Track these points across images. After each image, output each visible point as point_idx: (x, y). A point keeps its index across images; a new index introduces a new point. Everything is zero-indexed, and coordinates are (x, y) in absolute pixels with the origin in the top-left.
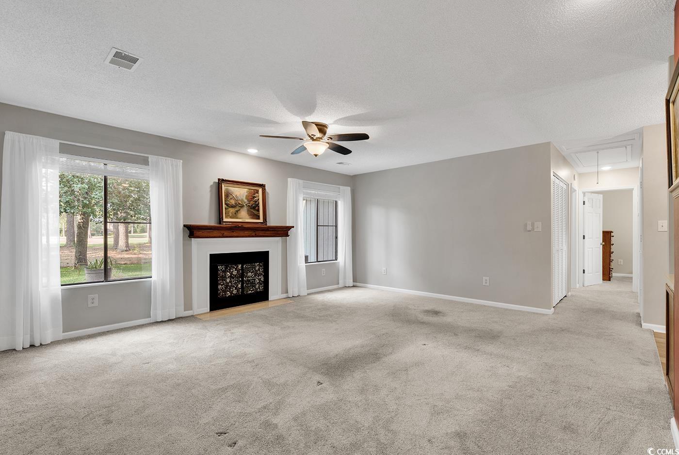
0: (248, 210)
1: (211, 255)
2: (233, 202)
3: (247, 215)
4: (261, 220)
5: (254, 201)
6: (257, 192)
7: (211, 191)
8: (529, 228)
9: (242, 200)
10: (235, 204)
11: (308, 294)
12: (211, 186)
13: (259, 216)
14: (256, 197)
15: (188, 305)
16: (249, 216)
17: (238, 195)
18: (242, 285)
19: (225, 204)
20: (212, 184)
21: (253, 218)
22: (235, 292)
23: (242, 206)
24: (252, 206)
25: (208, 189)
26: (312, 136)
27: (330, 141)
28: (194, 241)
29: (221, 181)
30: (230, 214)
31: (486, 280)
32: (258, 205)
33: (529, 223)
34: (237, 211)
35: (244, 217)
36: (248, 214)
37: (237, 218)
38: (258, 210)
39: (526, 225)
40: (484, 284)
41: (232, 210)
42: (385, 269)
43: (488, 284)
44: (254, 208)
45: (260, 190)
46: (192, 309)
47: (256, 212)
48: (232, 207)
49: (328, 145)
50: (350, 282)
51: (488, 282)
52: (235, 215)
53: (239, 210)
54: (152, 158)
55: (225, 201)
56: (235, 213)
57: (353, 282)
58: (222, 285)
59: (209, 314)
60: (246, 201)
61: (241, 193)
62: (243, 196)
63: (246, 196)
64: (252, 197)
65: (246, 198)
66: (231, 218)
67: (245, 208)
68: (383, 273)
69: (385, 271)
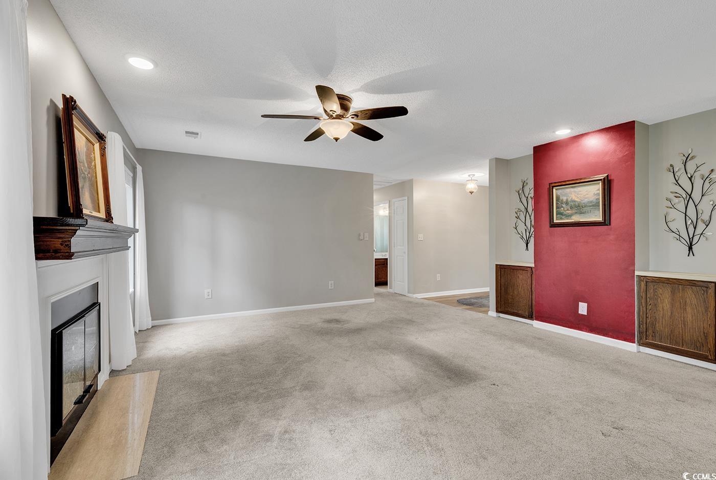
1: (53, 305)
4: (103, 215)
5: (92, 170)
6: (93, 148)
7: (48, 123)
8: (362, 237)
9: (83, 164)
12: (48, 109)
13: (98, 204)
14: (93, 161)
16: (92, 202)
21: (95, 209)
23: (85, 179)
24: (91, 179)
26: (331, 113)
27: (354, 121)
31: (331, 284)
32: (95, 180)
33: (362, 234)
38: (97, 192)
39: (359, 235)
40: (330, 288)
42: (210, 290)
43: (332, 288)
45: (97, 147)
47: (95, 196)
49: (352, 127)
51: (333, 285)
53: (83, 187)
57: (152, 319)
61: (81, 145)
64: (90, 159)
68: (206, 297)
69: (210, 294)
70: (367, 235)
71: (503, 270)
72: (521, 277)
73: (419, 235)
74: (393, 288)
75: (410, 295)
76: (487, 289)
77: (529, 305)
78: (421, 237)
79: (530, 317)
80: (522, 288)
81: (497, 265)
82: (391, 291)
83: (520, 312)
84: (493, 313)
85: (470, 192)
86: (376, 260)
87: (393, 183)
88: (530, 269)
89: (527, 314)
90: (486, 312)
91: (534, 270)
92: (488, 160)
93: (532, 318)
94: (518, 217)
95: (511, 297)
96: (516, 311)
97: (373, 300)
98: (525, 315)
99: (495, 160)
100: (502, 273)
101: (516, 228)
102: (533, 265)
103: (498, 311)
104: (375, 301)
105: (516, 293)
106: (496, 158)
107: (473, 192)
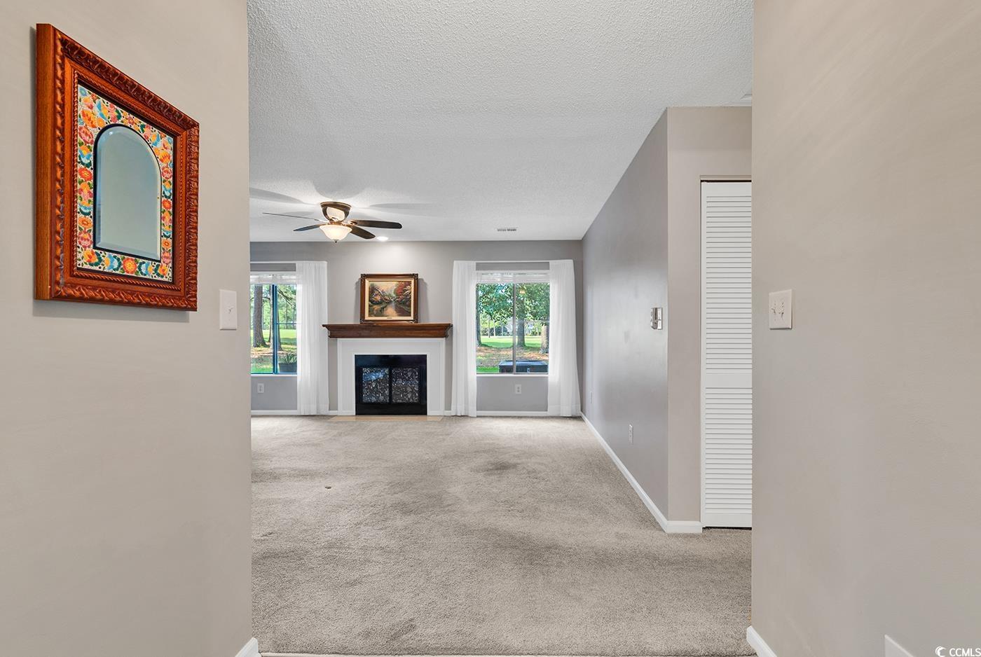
0: (396, 306)
1: (356, 356)
2: (378, 298)
3: (395, 312)
4: (411, 317)
5: (404, 296)
6: (409, 283)
7: (356, 288)
9: (390, 295)
10: (381, 300)
11: (478, 417)
12: (356, 283)
13: (410, 313)
14: (406, 291)
15: (333, 406)
16: (397, 312)
17: (385, 290)
18: (390, 392)
19: (370, 301)
20: (357, 280)
21: (401, 315)
22: (382, 398)
23: (390, 302)
24: (401, 301)
25: (354, 287)
28: (339, 341)
29: (364, 277)
30: (375, 312)
32: (408, 300)
34: (383, 308)
35: (391, 314)
36: (396, 310)
37: (383, 316)
38: (409, 306)
41: (376, 307)
44: (404, 304)
45: (412, 282)
46: (337, 410)
47: (405, 308)
48: (378, 304)
52: (381, 313)
53: (385, 307)
54: (298, 264)
55: (370, 297)
56: (381, 311)
57: (580, 410)
58: (367, 389)
59: (354, 417)
60: (394, 295)
61: (388, 287)
62: (391, 291)
63: (395, 290)
64: (401, 291)
65: (394, 293)
66: (375, 316)
67: (393, 304)
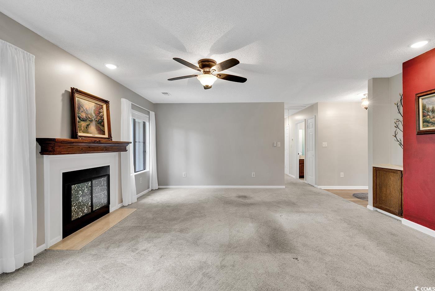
0: (96, 125)
1: (64, 174)
2: (84, 115)
3: (96, 130)
4: (106, 136)
5: (100, 116)
6: (102, 108)
7: (63, 100)
8: (275, 145)
9: (91, 114)
10: (86, 117)
12: (63, 95)
13: (104, 132)
14: (101, 113)
17: (88, 109)
18: (92, 202)
19: (78, 117)
21: (100, 133)
22: (86, 210)
23: (91, 121)
24: (99, 121)
25: (61, 98)
28: (47, 158)
29: (75, 91)
30: (83, 129)
32: (103, 121)
33: (275, 143)
34: (88, 125)
35: (93, 132)
36: (96, 128)
37: (88, 133)
38: (103, 126)
40: (253, 176)
41: (84, 124)
42: (185, 173)
44: (100, 123)
45: (105, 106)
47: (102, 128)
48: (83, 121)
50: (156, 186)
51: (255, 175)
55: (78, 113)
56: (86, 128)
57: (159, 185)
58: (75, 207)
60: (94, 115)
61: (90, 107)
62: (92, 111)
63: (94, 110)
64: (98, 112)
65: (94, 113)
68: (183, 176)
69: (185, 175)
70: (279, 143)
71: (378, 172)
72: (392, 178)
73: (323, 143)
74: (307, 180)
75: (316, 186)
76: (366, 188)
77: (399, 204)
78: (325, 144)
79: (401, 215)
80: (393, 189)
81: (374, 167)
82: (306, 182)
83: (391, 209)
84: (370, 207)
85: (365, 108)
86: (300, 161)
87: (307, 107)
88: (400, 173)
89: (397, 212)
90: (366, 205)
91: (403, 173)
92: (367, 81)
93: (402, 215)
94: (397, 127)
95: (384, 195)
96: (388, 208)
97: (284, 187)
98: (395, 213)
99: (372, 79)
100: (378, 174)
101: (395, 136)
102: (402, 169)
103: (374, 206)
104: (285, 188)
105: (388, 192)
106: (373, 78)
107: (367, 108)
